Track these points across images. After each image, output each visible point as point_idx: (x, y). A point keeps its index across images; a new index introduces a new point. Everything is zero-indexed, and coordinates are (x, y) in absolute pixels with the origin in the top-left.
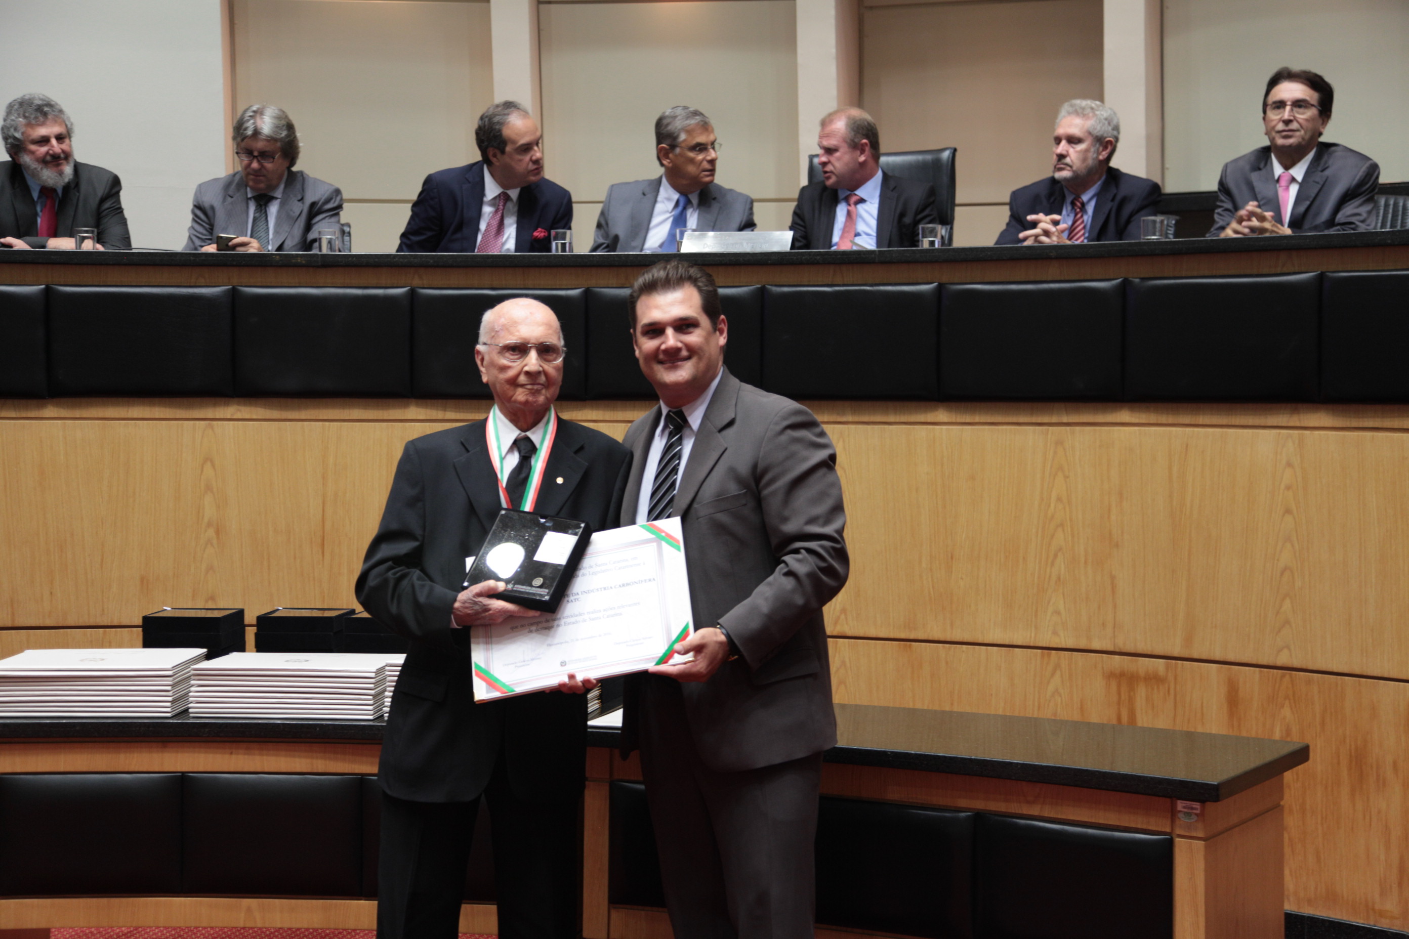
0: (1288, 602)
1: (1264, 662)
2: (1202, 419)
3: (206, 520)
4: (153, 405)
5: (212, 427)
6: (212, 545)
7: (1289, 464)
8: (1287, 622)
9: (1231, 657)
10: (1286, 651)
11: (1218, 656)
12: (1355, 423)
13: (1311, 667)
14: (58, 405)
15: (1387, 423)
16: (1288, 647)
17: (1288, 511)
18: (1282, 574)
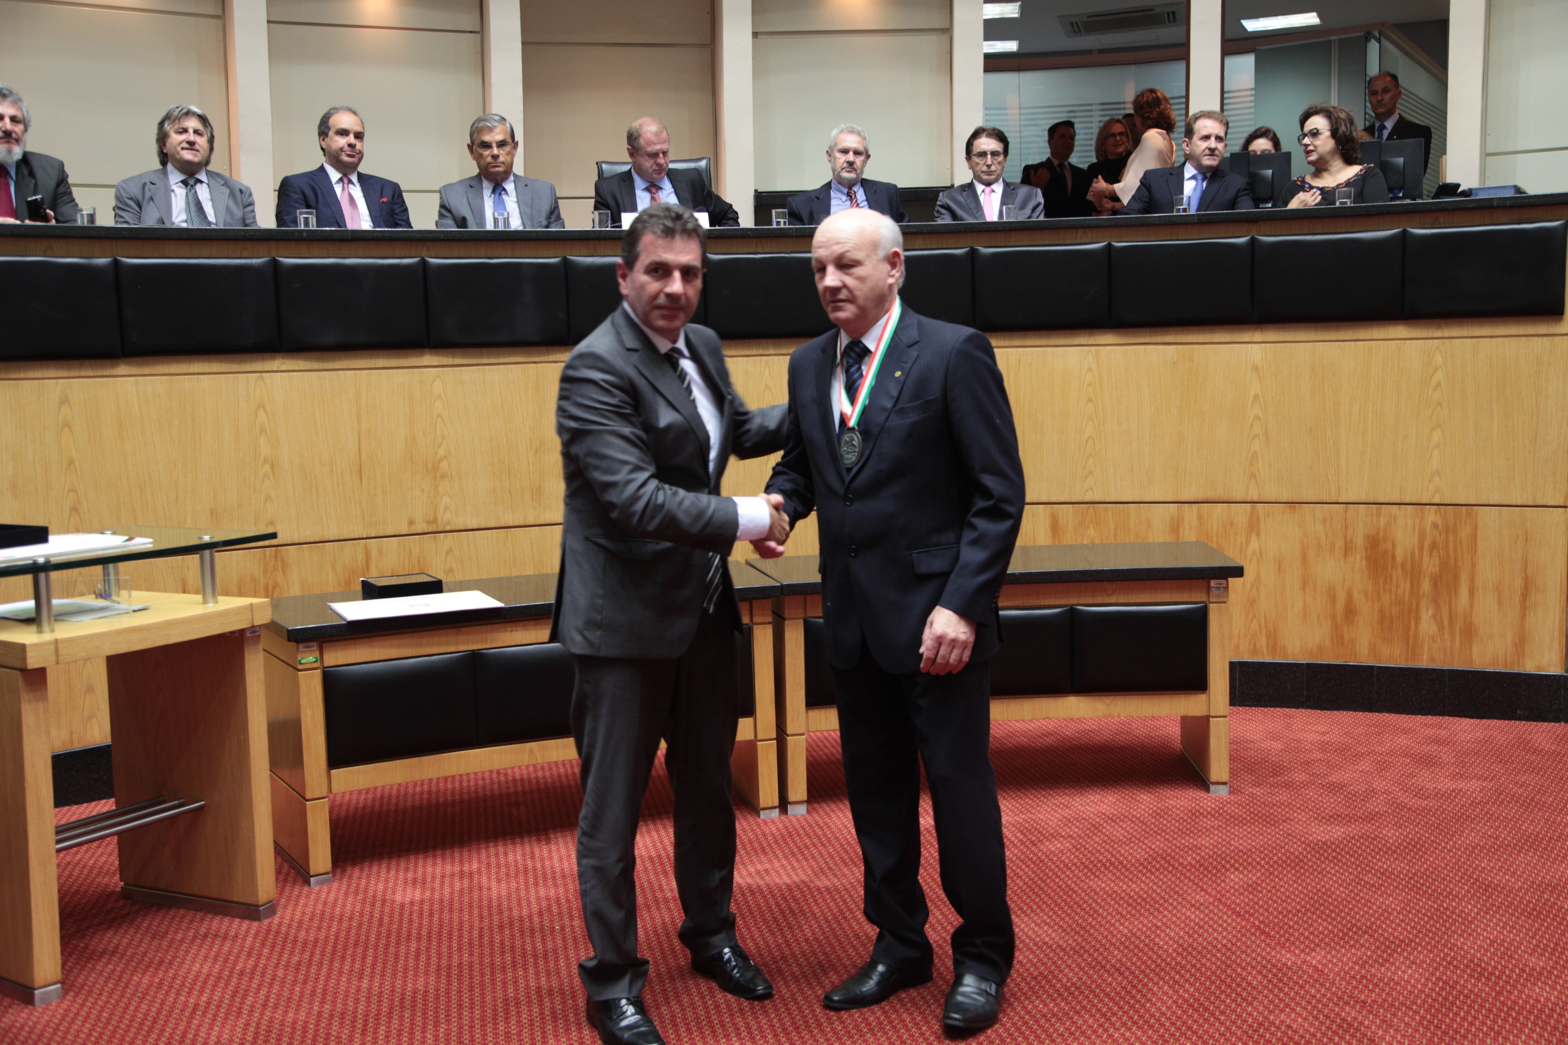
0: (1091, 459)
1: (1076, 500)
2: (1028, 342)
3: (262, 458)
4: (210, 361)
5: (263, 379)
6: (269, 478)
7: (1090, 370)
8: (1091, 473)
9: (1054, 500)
10: (1090, 492)
11: (1044, 500)
12: (1132, 341)
13: (1107, 500)
14: (130, 364)
15: (1154, 340)
16: (1092, 489)
17: (1090, 400)
18: (1087, 441)
